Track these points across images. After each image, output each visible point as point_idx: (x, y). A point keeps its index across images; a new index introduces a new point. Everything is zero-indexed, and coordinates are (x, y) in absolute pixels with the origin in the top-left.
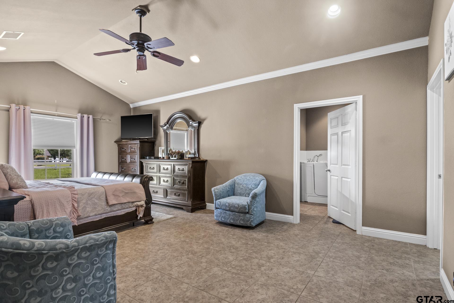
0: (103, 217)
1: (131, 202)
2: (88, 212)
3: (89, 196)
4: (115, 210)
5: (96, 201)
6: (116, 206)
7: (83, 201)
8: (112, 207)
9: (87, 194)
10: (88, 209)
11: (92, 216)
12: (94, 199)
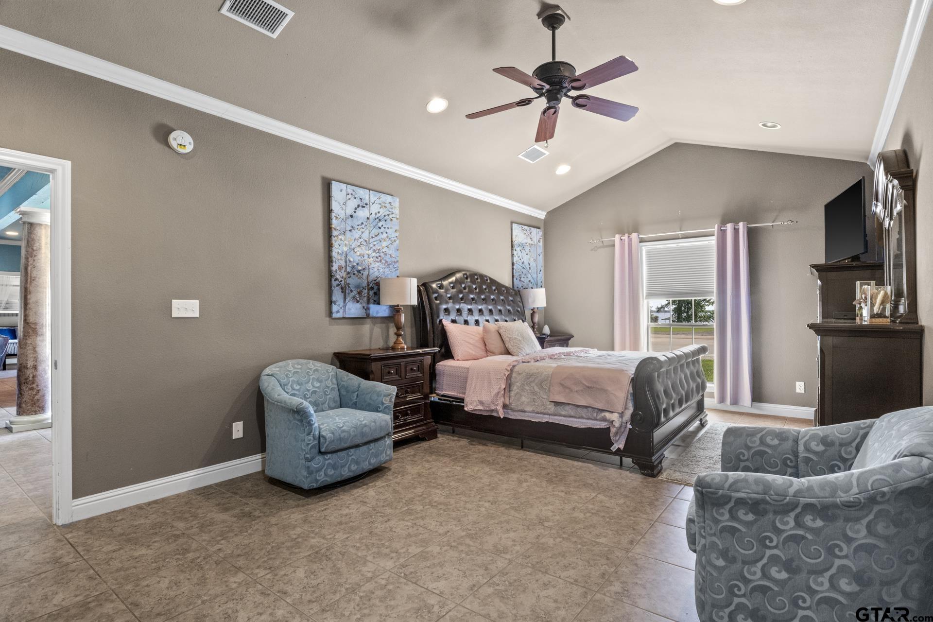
0: (545, 420)
1: (597, 409)
2: (523, 403)
3: (528, 378)
4: (563, 413)
5: (536, 389)
6: (567, 408)
7: (518, 384)
8: (558, 407)
9: (524, 374)
10: (523, 399)
11: (529, 412)
12: (533, 385)
